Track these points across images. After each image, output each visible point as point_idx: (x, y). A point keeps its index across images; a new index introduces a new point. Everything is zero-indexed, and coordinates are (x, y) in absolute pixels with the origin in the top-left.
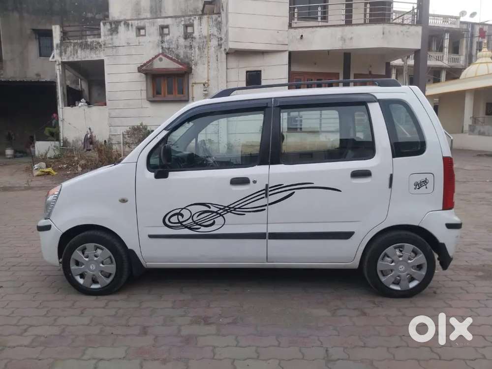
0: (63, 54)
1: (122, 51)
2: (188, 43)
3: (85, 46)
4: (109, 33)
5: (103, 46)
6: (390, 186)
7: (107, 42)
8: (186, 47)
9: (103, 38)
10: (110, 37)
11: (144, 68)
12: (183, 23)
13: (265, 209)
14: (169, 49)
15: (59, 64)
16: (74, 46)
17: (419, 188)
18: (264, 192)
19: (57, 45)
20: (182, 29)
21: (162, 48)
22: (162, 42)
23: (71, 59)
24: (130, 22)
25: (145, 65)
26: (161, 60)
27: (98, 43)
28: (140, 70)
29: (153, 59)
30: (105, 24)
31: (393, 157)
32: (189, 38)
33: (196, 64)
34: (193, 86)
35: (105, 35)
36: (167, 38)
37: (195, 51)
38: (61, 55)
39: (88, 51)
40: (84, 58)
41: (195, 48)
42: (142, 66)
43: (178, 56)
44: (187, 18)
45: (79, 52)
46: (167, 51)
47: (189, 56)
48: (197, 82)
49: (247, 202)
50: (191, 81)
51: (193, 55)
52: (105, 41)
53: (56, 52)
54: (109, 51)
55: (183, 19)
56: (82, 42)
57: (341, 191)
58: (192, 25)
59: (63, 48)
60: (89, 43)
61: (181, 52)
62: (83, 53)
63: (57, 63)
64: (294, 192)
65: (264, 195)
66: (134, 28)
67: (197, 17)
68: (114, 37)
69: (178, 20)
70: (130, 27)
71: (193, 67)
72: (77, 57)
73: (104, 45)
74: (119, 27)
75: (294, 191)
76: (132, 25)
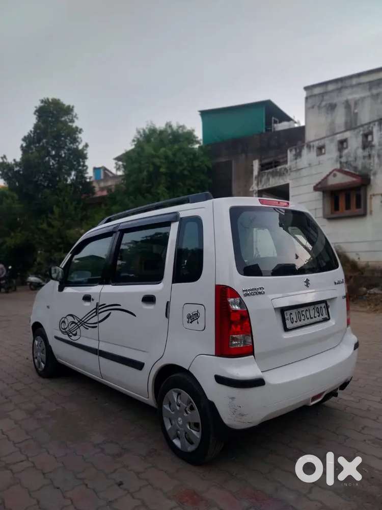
0: (259, 184)
1: (304, 173)
2: (366, 153)
3: (275, 174)
4: (294, 158)
5: (289, 171)
6: (167, 315)
7: (292, 167)
8: (364, 157)
9: (289, 163)
10: (295, 161)
11: (319, 186)
12: (361, 133)
13: (96, 327)
14: (346, 163)
15: (256, 193)
16: (268, 175)
17: (191, 322)
18: (95, 310)
19: (256, 178)
20: (360, 139)
21: (341, 163)
22: (341, 157)
23: (265, 187)
24: (312, 144)
25: (320, 183)
26: (335, 175)
27: (285, 169)
28: (316, 189)
29: (328, 176)
30: (291, 151)
31: (173, 282)
32: (367, 147)
33: (375, 174)
34: (371, 198)
35: (291, 161)
36: (345, 152)
37: (374, 161)
38: (258, 185)
39: (277, 178)
40: (274, 184)
41: (374, 157)
42: (317, 185)
43: (355, 168)
44: (366, 127)
45: (271, 180)
46: (345, 165)
47: (368, 166)
48: (375, 193)
49: (89, 318)
50: (370, 193)
51: (372, 164)
52: (290, 166)
53: (255, 182)
54: (293, 175)
55: (361, 129)
56: (273, 171)
57: (135, 316)
58: (371, 133)
59: (259, 178)
60: (278, 170)
61: (359, 164)
62: (273, 180)
63: (255, 192)
64: (110, 313)
65: (95, 314)
66: (315, 148)
67: (377, 123)
68: (298, 160)
69: (357, 131)
70: (312, 148)
71: (372, 178)
72: (269, 185)
73: (290, 169)
74: (303, 151)
75: (110, 311)
76: (313, 147)
